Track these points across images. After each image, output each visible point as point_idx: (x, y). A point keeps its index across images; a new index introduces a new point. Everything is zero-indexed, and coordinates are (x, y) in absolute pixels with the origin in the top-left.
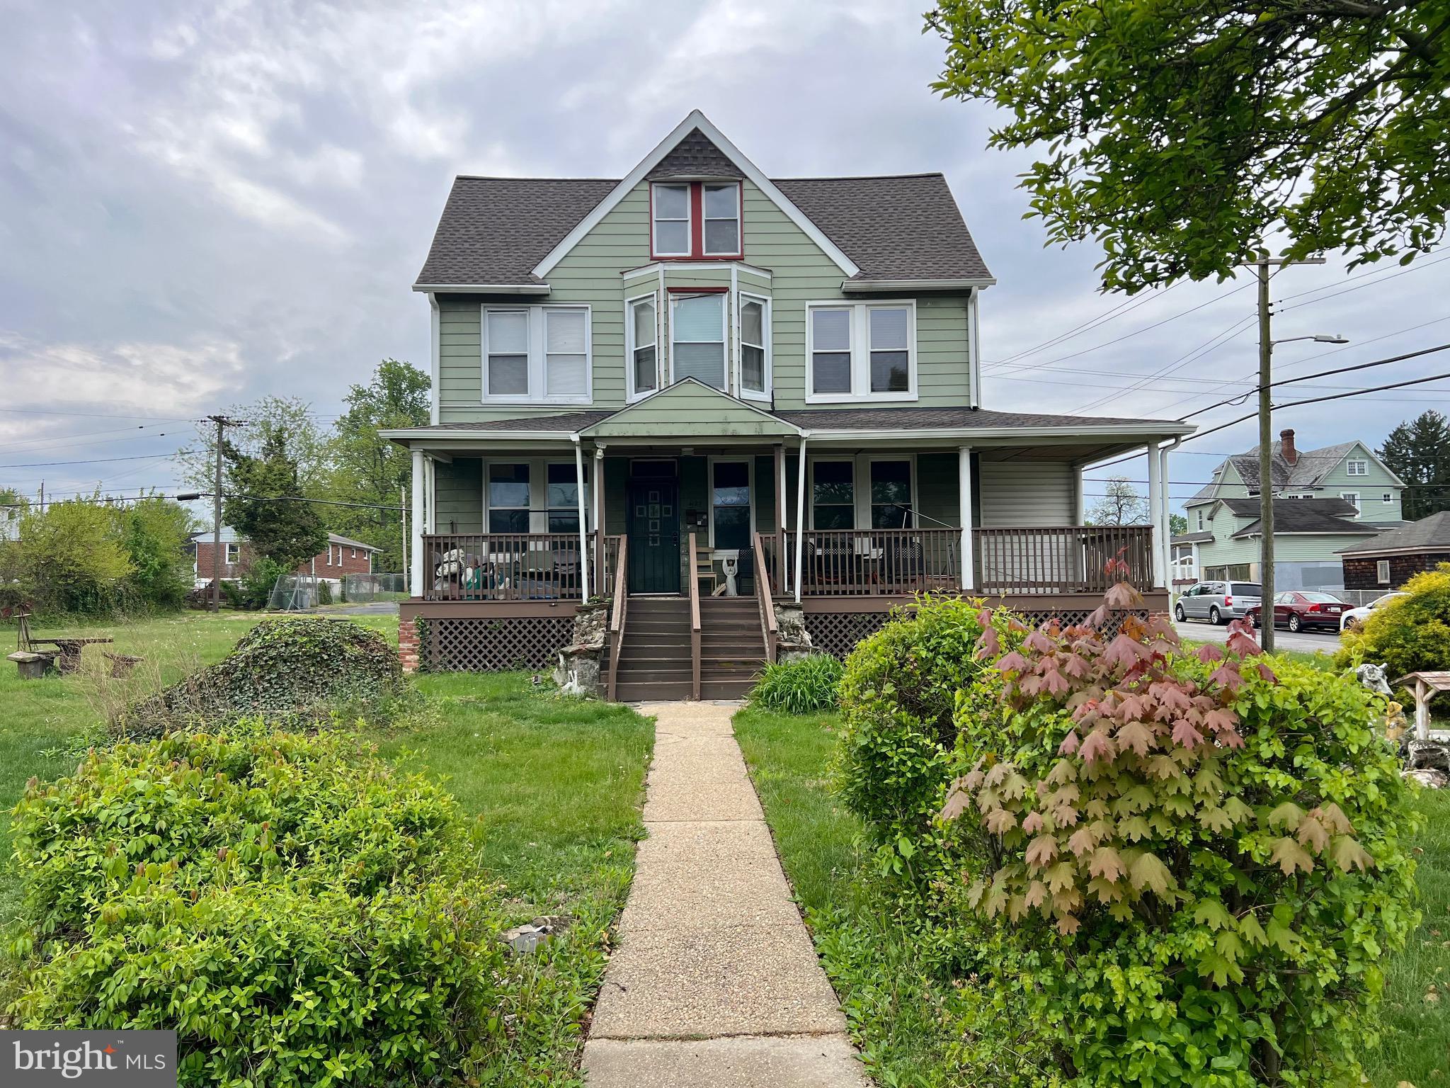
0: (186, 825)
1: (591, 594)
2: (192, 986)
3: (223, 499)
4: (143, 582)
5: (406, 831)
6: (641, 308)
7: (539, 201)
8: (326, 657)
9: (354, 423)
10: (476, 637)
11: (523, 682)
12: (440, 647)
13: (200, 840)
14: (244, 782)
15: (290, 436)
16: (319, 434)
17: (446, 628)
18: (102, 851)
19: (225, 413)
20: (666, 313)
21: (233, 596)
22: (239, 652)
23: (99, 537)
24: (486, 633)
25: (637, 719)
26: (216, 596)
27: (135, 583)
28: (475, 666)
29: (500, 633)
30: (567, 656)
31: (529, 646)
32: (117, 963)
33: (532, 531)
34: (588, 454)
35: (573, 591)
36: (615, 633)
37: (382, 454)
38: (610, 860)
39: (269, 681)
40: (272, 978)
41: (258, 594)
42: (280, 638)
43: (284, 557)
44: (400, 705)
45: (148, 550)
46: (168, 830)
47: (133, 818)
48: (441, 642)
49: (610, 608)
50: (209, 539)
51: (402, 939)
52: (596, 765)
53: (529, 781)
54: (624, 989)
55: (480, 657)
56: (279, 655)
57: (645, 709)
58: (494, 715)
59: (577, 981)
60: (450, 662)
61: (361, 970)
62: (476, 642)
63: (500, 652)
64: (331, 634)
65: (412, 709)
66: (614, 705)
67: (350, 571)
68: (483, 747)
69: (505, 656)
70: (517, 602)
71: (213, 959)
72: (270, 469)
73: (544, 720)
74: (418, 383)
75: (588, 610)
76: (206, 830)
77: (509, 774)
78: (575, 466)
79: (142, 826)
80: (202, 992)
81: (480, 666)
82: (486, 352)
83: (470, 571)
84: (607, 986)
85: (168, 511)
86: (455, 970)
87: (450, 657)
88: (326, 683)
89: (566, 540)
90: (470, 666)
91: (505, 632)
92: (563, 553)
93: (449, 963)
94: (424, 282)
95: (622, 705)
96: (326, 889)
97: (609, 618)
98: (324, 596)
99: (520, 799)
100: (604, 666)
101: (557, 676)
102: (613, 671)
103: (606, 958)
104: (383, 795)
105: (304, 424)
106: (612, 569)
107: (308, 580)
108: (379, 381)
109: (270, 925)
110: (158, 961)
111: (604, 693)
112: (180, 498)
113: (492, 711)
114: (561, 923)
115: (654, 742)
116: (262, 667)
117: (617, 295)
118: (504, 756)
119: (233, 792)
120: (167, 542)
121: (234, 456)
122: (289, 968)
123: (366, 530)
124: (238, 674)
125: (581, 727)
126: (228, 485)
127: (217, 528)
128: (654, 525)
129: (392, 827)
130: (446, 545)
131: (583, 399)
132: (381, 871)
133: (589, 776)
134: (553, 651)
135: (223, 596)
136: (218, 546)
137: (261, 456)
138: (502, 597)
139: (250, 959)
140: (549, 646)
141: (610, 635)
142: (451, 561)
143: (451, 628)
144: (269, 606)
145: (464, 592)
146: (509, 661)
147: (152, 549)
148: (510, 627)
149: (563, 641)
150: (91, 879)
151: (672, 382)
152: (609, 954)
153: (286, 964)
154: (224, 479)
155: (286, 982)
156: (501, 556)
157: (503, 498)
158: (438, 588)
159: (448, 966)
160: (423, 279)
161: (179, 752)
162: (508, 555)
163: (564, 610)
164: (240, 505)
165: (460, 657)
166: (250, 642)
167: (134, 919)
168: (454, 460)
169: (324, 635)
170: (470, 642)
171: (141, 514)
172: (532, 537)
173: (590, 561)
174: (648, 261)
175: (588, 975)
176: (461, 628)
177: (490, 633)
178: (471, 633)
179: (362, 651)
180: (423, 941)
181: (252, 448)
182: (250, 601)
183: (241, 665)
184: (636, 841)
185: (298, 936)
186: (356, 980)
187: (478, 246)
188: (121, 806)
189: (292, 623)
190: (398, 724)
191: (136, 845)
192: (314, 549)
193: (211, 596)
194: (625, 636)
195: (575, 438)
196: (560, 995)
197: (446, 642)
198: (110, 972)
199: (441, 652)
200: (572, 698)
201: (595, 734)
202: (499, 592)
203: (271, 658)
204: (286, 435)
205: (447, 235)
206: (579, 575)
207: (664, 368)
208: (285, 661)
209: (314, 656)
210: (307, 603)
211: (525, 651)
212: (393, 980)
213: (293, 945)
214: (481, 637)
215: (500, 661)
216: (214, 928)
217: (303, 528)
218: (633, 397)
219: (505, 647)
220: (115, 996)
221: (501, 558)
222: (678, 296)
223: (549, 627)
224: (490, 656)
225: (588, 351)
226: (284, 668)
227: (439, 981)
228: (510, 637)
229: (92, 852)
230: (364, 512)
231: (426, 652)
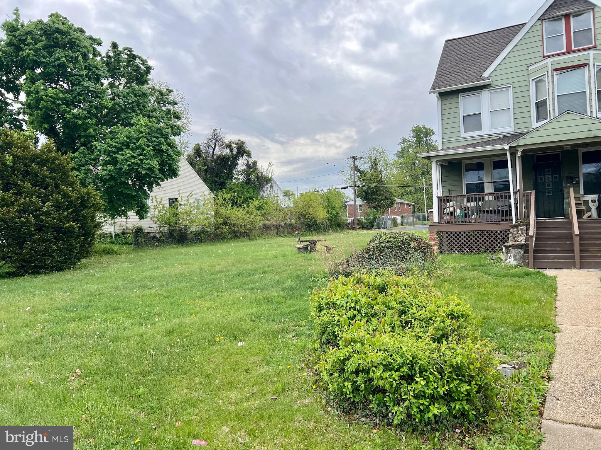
0: (366, 308)
1: (517, 219)
2: (377, 369)
3: (356, 188)
4: (331, 220)
5: (452, 318)
6: (538, 82)
7: (484, 42)
8: (403, 247)
9: (402, 153)
10: (462, 239)
11: (485, 258)
12: (447, 243)
13: (371, 315)
14: (384, 294)
15: (379, 161)
16: (390, 159)
17: (449, 235)
18: (339, 315)
19: (355, 155)
20: (553, 82)
21: (361, 224)
22: (370, 245)
23: (316, 204)
24: (467, 237)
25: (546, 277)
26: (356, 224)
27: (329, 220)
28: (463, 251)
29: (474, 237)
30: (507, 247)
31: (488, 243)
32: (350, 357)
33: (486, 192)
34: (513, 155)
35: (508, 218)
36: (532, 237)
37: (414, 165)
38: (542, 340)
39: (382, 256)
40: (406, 370)
41: (370, 223)
42: (385, 239)
43: (379, 209)
44: (434, 267)
45: (332, 208)
46: (360, 310)
47: (348, 304)
48: (447, 241)
49: (528, 225)
50: (352, 203)
51: (457, 362)
52: (528, 297)
53: (496, 302)
54: (558, 399)
55: (465, 247)
56: (385, 245)
57: (550, 272)
58: (475, 272)
59: (534, 392)
60: (452, 249)
61: (441, 372)
62: (463, 241)
63: (474, 245)
64: (405, 238)
65: (439, 268)
66: (533, 270)
67: (404, 213)
68: (472, 286)
69: (476, 247)
70: (480, 223)
71: (384, 360)
72: (372, 175)
73: (498, 275)
74: (429, 133)
75: (516, 226)
76: (373, 311)
77: (486, 298)
78: (507, 160)
79: (351, 307)
80: (381, 371)
81: (465, 251)
82: (462, 115)
83: (458, 211)
84: (549, 397)
85: (338, 194)
86: (480, 378)
87: (452, 247)
88: (404, 257)
89: (503, 195)
90: (460, 251)
91: (476, 237)
92: (502, 201)
93: (478, 375)
94: (434, 89)
95: (537, 270)
96: (421, 338)
97: (528, 230)
98: (395, 224)
99: (493, 309)
100: (526, 252)
101: (502, 256)
102: (531, 254)
103: (547, 384)
104: (439, 303)
105: (384, 156)
106: (528, 207)
107: (388, 217)
108: (412, 135)
109: (404, 350)
110: (364, 358)
111: (527, 265)
112: (342, 189)
113: (474, 270)
114: (522, 366)
115: (557, 288)
116: (379, 250)
117: (526, 78)
118: (482, 290)
119: (381, 297)
120: (338, 205)
121: (359, 171)
122: (412, 367)
123: (409, 197)
124: (371, 253)
125: (517, 279)
126: (358, 182)
127: (355, 199)
128: (549, 185)
129: (445, 316)
130: (448, 200)
131: (510, 129)
132: (443, 334)
133: (526, 302)
134: (499, 245)
135: (358, 224)
136: (355, 205)
137: (369, 170)
138: (473, 221)
139: (398, 362)
140: (497, 243)
141: (528, 238)
142: (450, 207)
143: (451, 235)
144: (374, 228)
145: (456, 220)
146: (478, 249)
147: (333, 208)
148: (478, 235)
149: (504, 241)
150: (337, 325)
151: (557, 115)
152: (548, 382)
153: (411, 365)
154: (356, 180)
155: (411, 372)
156: (472, 203)
157: (471, 178)
158: (445, 218)
159: (477, 377)
160: (433, 88)
161: (359, 281)
162: (475, 203)
163: (504, 226)
164: (362, 189)
165: (456, 247)
166: (374, 241)
167: (354, 341)
168: (449, 163)
169: (402, 238)
170: (460, 241)
171: (329, 195)
172: (486, 194)
173: (516, 204)
174: (542, 58)
175: (539, 390)
176: (456, 235)
177: (469, 237)
178: (460, 237)
179: (417, 244)
180: (466, 364)
181: (365, 167)
182: (367, 226)
183: (372, 250)
184: (554, 333)
185: (415, 356)
186: (439, 376)
187: (457, 68)
188: (343, 299)
189: (389, 234)
190: (434, 274)
191: (350, 314)
192: (389, 206)
193: (354, 224)
194: (536, 238)
195: (507, 147)
196: (526, 397)
197: (449, 241)
198: (348, 359)
199: (447, 245)
200: (511, 266)
201: (525, 283)
202: (472, 219)
203: (383, 247)
204: (378, 161)
205: (443, 67)
206: (511, 210)
207: (552, 109)
208: (388, 248)
209: (398, 246)
210: (388, 226)
211: (485, 245)
212: (454, 379)
213: (413, 359)
214: (465, 239)
215: (474, 249)
216: (382, 348)
217: (385, 197)
218: (535, 124)
219: (476, 243)
220: (351, 368)
221: (473, 204)
222: (559, 72)
223: (497, 234)
224: (469, 247)
225: (511, 107)
226: (388, 251)
227: (474, 382)
228: (478, 239)
229: (336, 315)
230: (408, 189)
231: (441, 245)
